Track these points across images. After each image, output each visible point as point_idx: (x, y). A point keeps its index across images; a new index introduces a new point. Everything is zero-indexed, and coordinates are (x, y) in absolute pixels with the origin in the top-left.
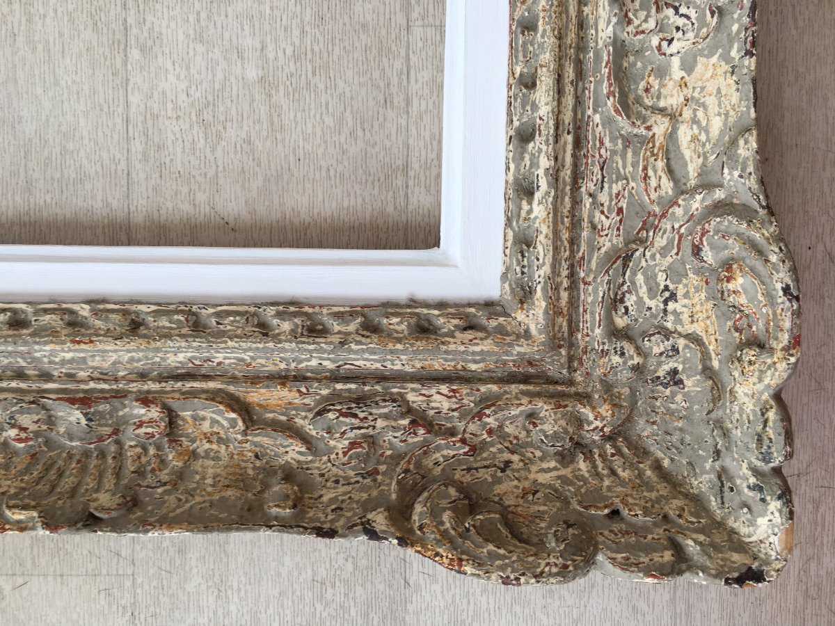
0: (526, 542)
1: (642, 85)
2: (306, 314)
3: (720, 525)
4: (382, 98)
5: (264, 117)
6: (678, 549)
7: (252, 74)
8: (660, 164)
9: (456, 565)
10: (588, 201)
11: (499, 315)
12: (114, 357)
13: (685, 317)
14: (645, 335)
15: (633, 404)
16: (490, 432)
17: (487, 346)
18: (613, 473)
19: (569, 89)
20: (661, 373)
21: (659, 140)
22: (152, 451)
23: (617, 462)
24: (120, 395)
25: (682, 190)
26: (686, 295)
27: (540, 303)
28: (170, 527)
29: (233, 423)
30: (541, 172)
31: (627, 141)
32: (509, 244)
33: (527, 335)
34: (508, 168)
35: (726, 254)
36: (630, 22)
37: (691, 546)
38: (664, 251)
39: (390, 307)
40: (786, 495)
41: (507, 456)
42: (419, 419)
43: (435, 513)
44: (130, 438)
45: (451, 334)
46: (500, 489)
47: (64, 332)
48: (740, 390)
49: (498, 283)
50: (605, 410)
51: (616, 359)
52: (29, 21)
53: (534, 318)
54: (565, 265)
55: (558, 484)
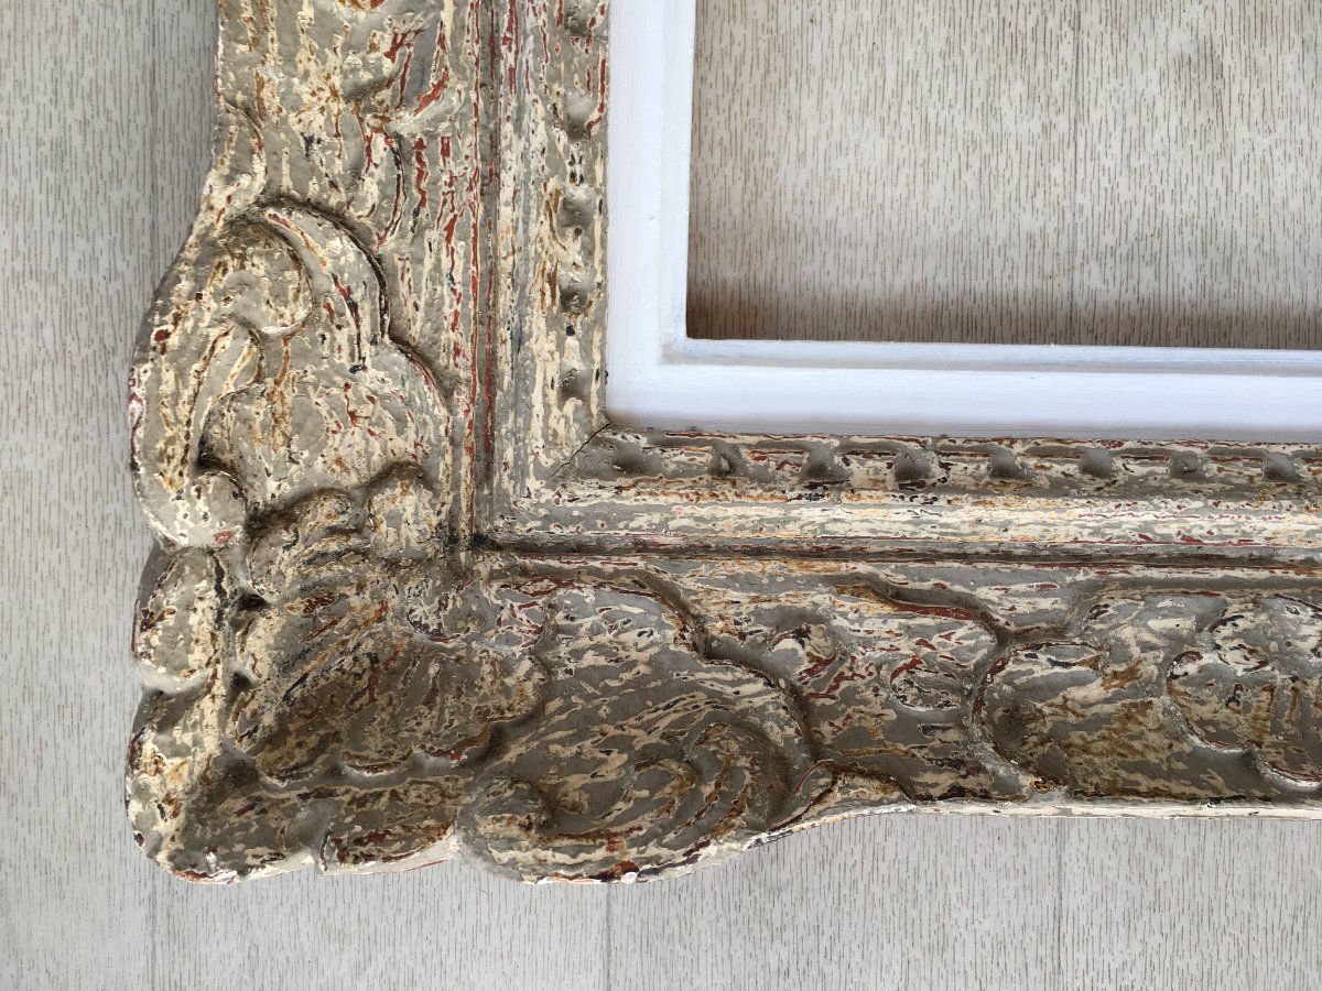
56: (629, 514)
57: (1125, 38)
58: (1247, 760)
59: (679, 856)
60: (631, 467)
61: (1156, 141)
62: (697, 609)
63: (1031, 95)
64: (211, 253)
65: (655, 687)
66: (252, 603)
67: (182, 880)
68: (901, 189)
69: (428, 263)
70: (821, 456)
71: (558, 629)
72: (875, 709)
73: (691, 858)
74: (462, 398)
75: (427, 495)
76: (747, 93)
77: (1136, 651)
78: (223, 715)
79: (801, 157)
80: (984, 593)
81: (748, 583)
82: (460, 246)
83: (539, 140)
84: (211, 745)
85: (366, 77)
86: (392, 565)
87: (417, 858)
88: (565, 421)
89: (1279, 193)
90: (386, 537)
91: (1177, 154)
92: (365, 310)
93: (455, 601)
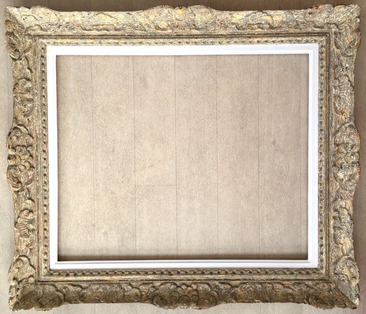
0: (325, 304)
1: (338, 239)
2: (290, 271)
3: (351, 301)
4: (297, 236)
5: (280, 239)
6: (345, 304)
7: (278, 232)
8: (341, 251)
9: (317, 307)
10: (330, 255)
11: (318, 271)
12: (264, 277)
13: (345, 272)
14: (339, 274)
15: (338, 284)
16: (318, 288)
17: (317, 276)
18: (336, 294)
19: (327, 240)
20: (342, 279)
21: (340, 248)
22: (271, 291)
23: (336, 292)
24: (265, 283)
25: (344, 255)
26: (345, 269)
27: (324, 270)
28: (278, 302)
29: (282, 287)
30: (324, 251)
31: (336, 247)
32: (319, 260)
33: (322, 274)
34: (319, 250)
35: (350, 265)
36: (336, 231)
37: (347, 304)
38: (342, 263)
39: (302, 269)
40: (359, 297)
41: (320, 291)
42: (308, 286)
43: (313, 300)
44: (267, 289)
45: (312, 274)
46: (320, 296)
47: (257, 274)
48: (353, 283)
49: (317, 266)
50: (334, 285)
51: (335, 277)
52: (245, 225)
53: (323, 271)
54: (328, 264)
55: (328, 296)
56: (51, 279)
57: (99, 231)
58: (99, 299)
59: (50, 309)
60: (51, 275)
61: (102, 240)
62: (57, 287)
63: (90, 237)
64: (14, 263)
65: (52, 294)
66: (18, 289)
67: (13, 312)
68: (79, 245)
69: (33, 258)
70: (68, 273)
71: (45, 289)
72: (71, 295)
73: (51, 309)
74: (36, 269)
75: (33, 278)
76: (65, 237)
77: (94, 289)
78: (16, 298)
79: (70, 242)
80: (82, 285)
81: (61, 284)
82: (36, 257)
83: (42, 248)
84: (15, 301)
85: (28, 244)
86: (31, 284)
87: (31, 309)
88: (45, 271)
89: (113, 245)
90: (30, 282)
91: (104, 241)
92: (28, 263)
93: (36, 287)
